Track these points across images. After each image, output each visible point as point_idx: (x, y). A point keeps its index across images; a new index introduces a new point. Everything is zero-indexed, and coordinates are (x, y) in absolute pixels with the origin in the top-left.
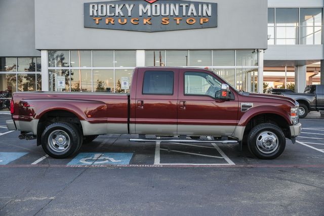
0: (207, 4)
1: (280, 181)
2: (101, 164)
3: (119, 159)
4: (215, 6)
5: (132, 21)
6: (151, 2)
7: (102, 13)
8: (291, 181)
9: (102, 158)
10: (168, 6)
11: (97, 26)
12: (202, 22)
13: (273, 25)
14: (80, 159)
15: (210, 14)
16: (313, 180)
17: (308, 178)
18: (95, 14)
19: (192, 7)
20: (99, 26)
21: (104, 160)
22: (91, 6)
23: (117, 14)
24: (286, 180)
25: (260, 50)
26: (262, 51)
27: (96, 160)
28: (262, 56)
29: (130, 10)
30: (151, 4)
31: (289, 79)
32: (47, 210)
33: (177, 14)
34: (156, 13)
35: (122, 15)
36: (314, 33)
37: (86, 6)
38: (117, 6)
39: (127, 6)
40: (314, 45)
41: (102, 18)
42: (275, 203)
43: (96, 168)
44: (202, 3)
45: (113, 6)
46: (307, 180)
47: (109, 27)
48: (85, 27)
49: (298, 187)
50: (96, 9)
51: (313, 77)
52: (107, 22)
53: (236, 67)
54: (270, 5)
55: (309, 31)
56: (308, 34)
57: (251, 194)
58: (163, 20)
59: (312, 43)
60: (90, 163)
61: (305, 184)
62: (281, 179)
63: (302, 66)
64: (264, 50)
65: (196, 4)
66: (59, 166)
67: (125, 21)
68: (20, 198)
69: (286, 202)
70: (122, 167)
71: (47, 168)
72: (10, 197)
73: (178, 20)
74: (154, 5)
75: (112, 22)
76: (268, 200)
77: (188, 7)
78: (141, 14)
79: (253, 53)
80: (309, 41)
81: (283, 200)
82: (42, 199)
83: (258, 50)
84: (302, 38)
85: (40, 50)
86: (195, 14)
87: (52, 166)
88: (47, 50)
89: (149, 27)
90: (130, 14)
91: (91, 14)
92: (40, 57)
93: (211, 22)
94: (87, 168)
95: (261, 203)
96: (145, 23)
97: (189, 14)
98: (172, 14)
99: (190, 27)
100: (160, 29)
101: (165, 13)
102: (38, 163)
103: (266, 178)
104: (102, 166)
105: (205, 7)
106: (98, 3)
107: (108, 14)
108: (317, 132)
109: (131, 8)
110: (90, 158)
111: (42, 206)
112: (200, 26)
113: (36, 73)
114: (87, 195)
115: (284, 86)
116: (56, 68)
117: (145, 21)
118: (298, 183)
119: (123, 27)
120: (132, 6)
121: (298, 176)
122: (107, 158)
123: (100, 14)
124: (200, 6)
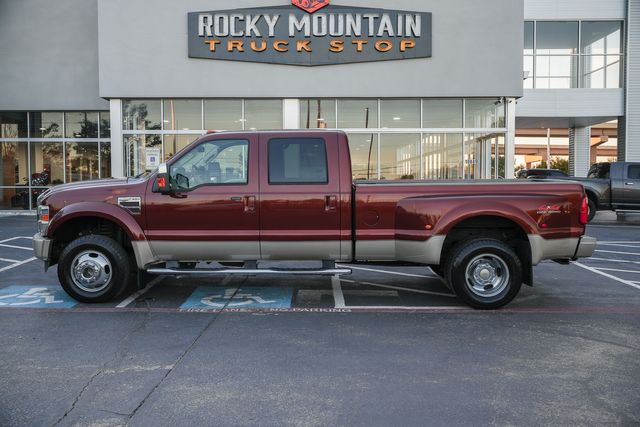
0: (414, 15)
1: (566, 338)
2: (240, 308)
3: (270, 299)
4: (427, 19)
5: (276, 46)
6: (311, 10)
7: (221, 30)
8: (585, 338)
9: (240, 296)
10: (341, 18)
11: (211, 55)
12: (403, 48)
13: (530, 51)
14: (201, 298)
15: (417, 32)
16: (624, 335)
17: (614, 333)
18: (209, 33)
19: (386, 19)
20: (216, 55)
21: (244, 299)
22: (201, 18)
23: (248, 33)
24: (575, 336)
25: (510, 99)
26: (513, 100)
27: (231, 300)
28: (513, 110)
29: (271, 25)
30: (311, 14)
31: (555, 150)
32: (167, 389)
33: (358, 32)
34: (320, 30)
35: (258, 34)
36: (605, 67)
37: (192, 18)
38: (248, 18)
39: (267, 18)
40: (605, 89)
41: (221, 40)
42: (565, 376)
43: (234, 314)
44: (404, 14)
45: (241, 18)
46: (614, 337)
47: (235, 56)
48: (190, 57)
49: (600, 348)
50: (210, 23)
51: (598, 147)
52: (230, 47)
53: (465, 130)
54: (528, 16)
55: (596, 63)
56: (594, 68)
57: (518, 360)
58: (333, 43)
59: (602, 87)
60: (220, 305)
61: (611, 343)
62: (566, 334)
63: (584, 127)
64: (517, 98)
65: (393, 15)
66: (166, 310)
67: (264, 46)
68: (112, 368)
69: (584, 375)
70: (279, 312)
71: (146, 314)
72: (94, 366)
73: (360, 44)
74: (315, 17)
75: (239, 48)
76: (551, 371)
77: (377, 20)
78: (292, 33)
79: (496, 103)
80: (596, 82)
81: (579, 371)
82: (153, 369)
83: (505, 98)
84: (584, 75)
85: (108, 99)
86: (391, 33)
87: (153, 310)
88: (120, 98)
89: (306, 57)
90: (271, 33)
91: (201, 33)
92: (109, 111)
93: (420, 48)
94: (218, 314)
95: (539, 376)
96: (299, 48)
97: (380, 33)
98: (349, 33)
99: (382, 56)
100: (327, 61)
101: (336, 30)
102: (127, 306)
103: (540, 333)
104: (242, 310)
105: (409, 20)
106: (213, 13)
107: (233, 34)
108: (617, 249)
109: (274, 23)
110: (219, 296)
111: (157, 382)
112: (400, 55)
113: (99, 140)
114: (229, 363)
115: (544, 164)
116: (134, 132)
117: (299, 46)
118: (599, 341)
119: (259, 57)
120: (276, 18)
121: (596, 329)
122: (249, 296)
123: (217, 33)
124: (400, 18)
